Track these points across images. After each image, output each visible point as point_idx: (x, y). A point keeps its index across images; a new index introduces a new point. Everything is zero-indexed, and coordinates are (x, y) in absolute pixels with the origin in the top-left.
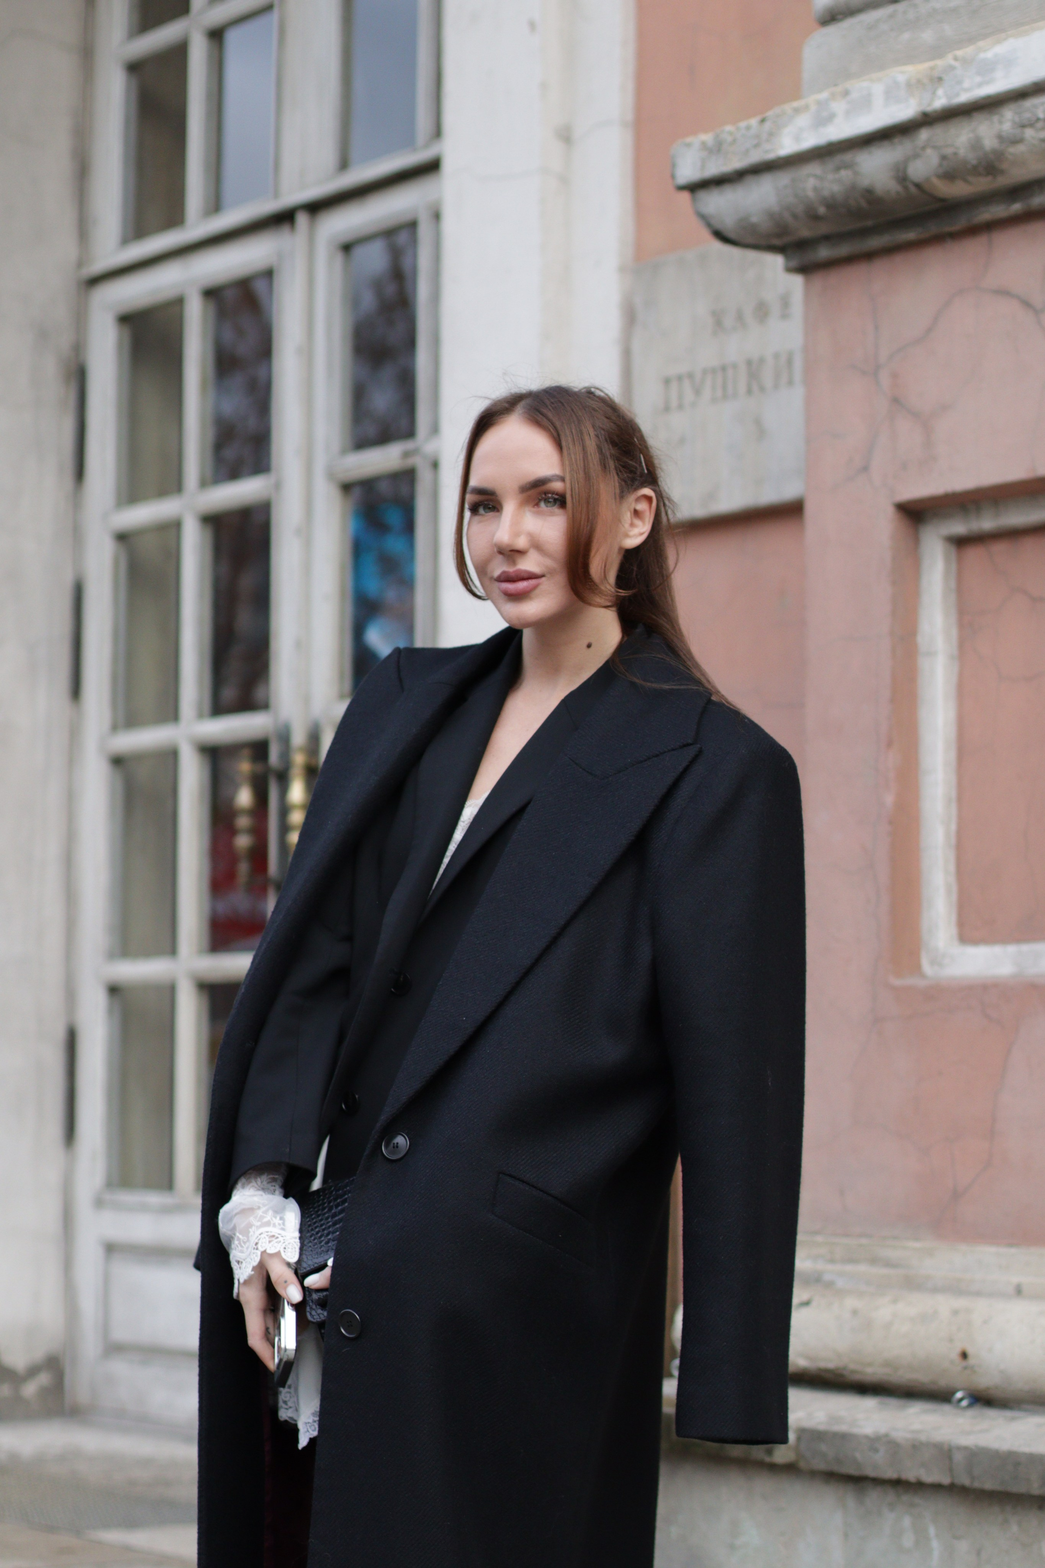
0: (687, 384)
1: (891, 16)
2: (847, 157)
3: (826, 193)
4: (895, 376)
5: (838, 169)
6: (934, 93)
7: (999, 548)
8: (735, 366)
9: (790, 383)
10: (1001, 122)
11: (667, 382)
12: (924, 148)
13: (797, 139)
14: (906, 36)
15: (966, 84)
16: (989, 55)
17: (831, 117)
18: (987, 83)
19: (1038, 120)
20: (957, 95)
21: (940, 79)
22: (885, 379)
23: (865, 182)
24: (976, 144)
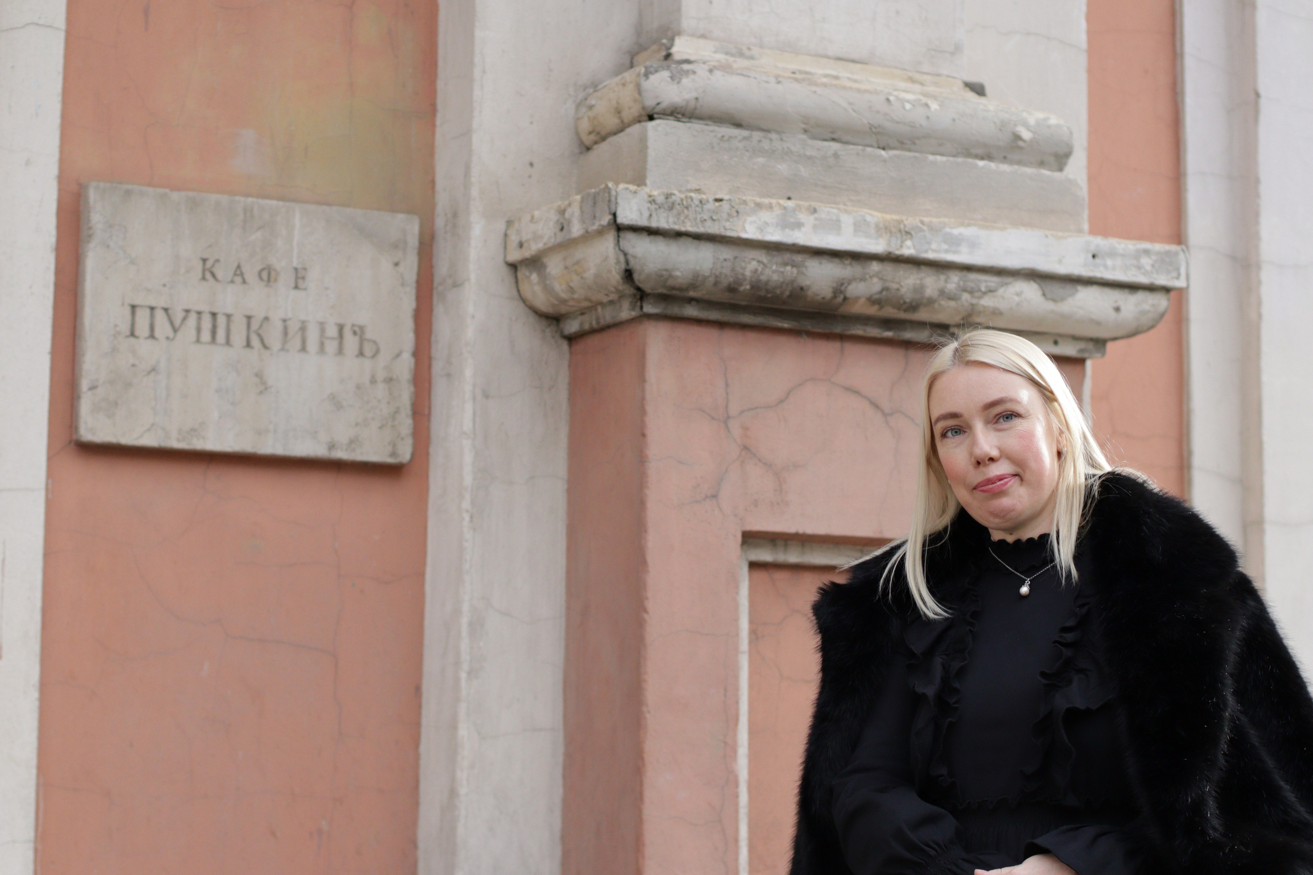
0: (160, 316)
1: (745, 138)
2: (798, 258)
3: (763, 278)
4: (746, 429)
5: (786, 264)
6: (902, 242)
7: (781, 577)
8: (229, 316)
9: (303, 349)
10: (946, 281)
11: (133, 307)
12: (871, 277)
13: (761, 230)
14: (761, 160)
15: (934, 246)
16: (956, 232)
17: (799, 225)
18: (955, 252)
19: (980, 290)
20: (926, 251)
21: (908, 233)
22: (735, 427)
23: (804, 282)
24: (920, 289)
